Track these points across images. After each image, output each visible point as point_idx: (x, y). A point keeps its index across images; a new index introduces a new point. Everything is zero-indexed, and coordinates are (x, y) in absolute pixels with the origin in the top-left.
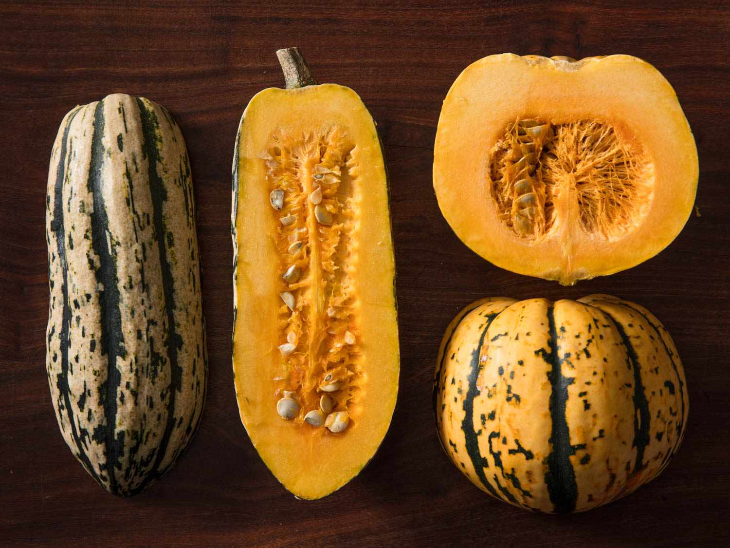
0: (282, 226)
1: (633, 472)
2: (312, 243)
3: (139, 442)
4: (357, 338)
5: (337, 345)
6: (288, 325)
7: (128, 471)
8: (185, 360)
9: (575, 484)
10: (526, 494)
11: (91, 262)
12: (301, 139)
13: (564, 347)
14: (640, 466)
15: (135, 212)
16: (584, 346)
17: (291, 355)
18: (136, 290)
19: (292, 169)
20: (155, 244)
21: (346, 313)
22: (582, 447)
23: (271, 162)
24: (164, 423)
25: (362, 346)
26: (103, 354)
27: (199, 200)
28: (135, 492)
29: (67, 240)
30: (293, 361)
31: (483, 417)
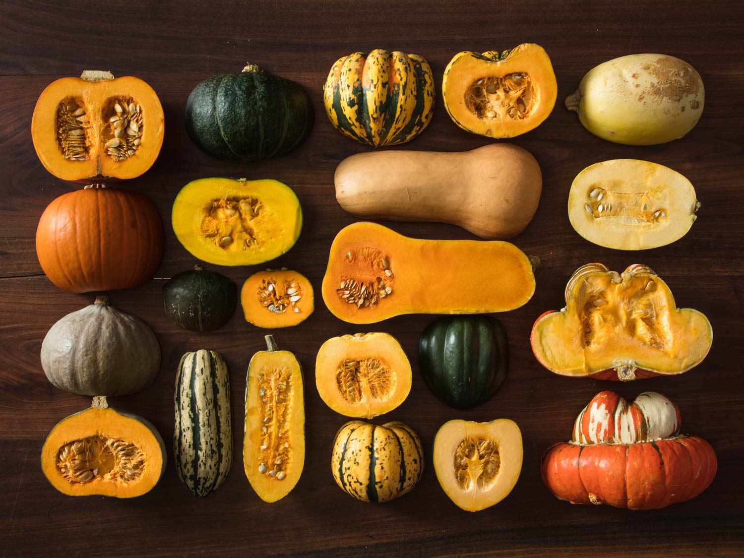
0: (264, 402)
1: (400, 491)
2: (274, 409)
3: (206, 481)
4: (290, 445)
5: (282, 447)
6: (264, 439)
7: (202, 490)
8: (224, 452)
9: (377, 495)
10: (360, 496)
11: (190, 415)
12: (272, 370)
13: (376, 446)
14: (402, 488)
15: (206, 398)
16: (383, 446)
17: (265, 450)
18: (206, 427)
19: (268, 381)
20: (214, 410)
21: (286, 435)
22: (380, 482)
23: (261, 379)
24: (215, 475)
25: (292, 448)
26: (193, 449)
27: (232, 392)
28: (205, 497)
29: (181, 406)
30: (265, 452)
31: (346, 468)
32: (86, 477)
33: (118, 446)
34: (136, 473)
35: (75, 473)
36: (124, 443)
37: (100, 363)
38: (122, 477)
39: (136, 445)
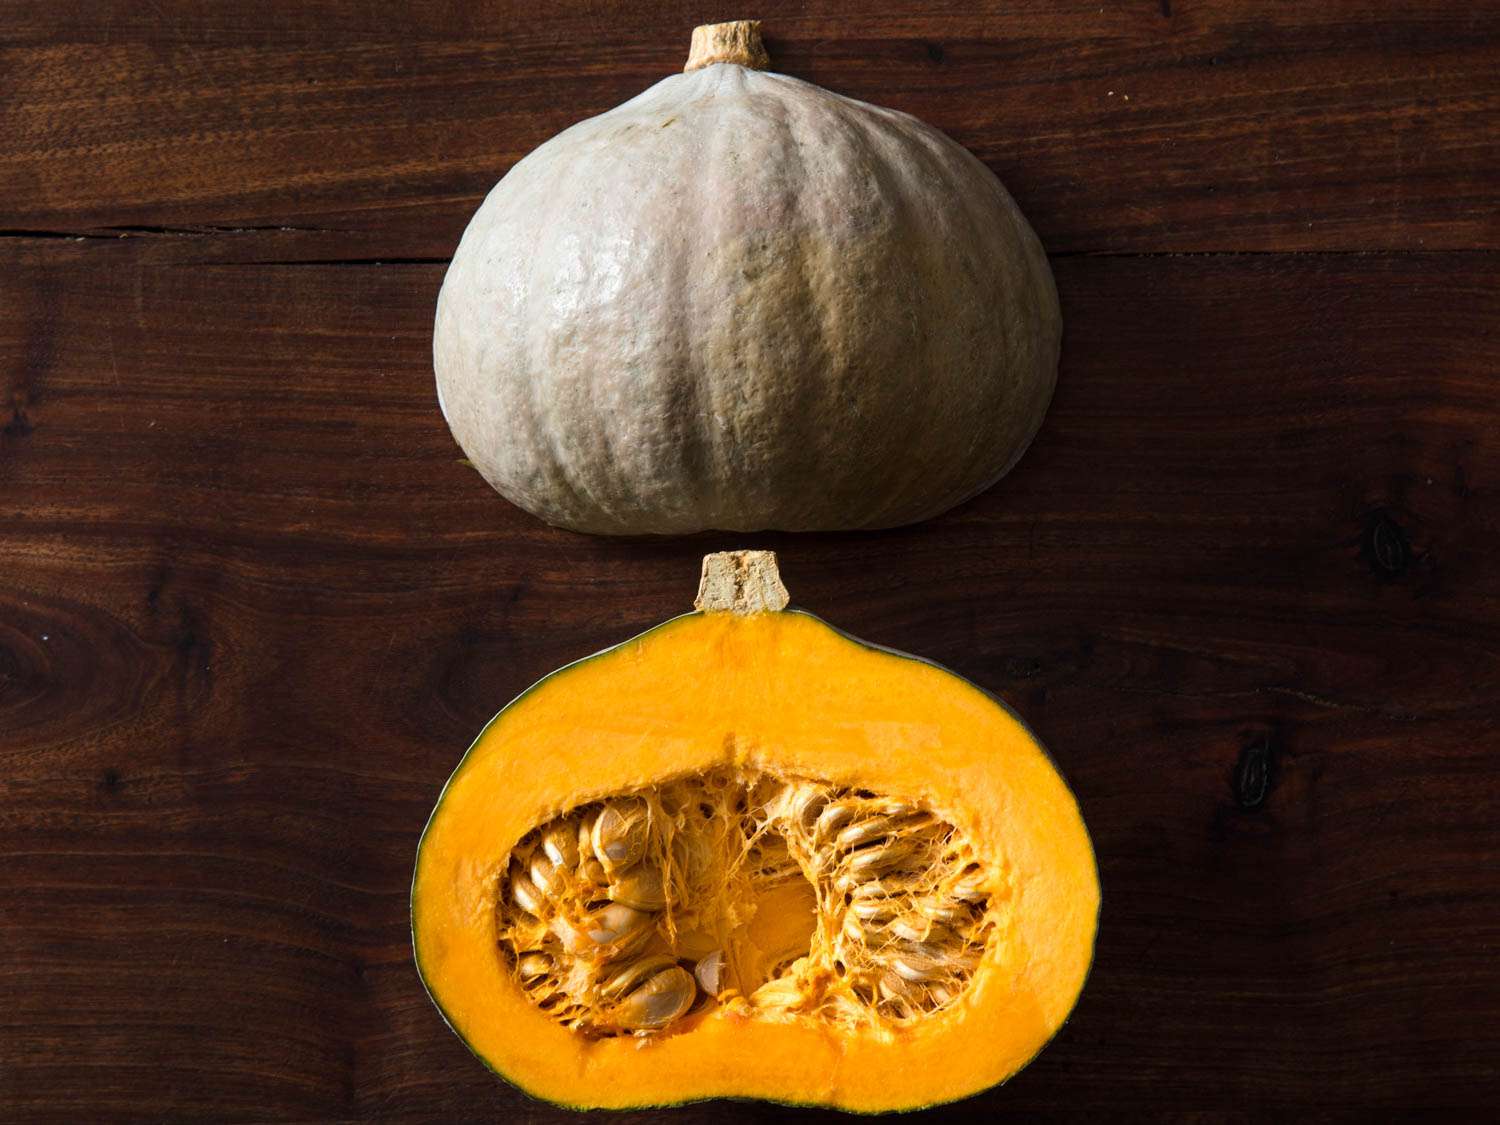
32: (665, 1001)
33: (842, 823)
34: (939, 971)
35: (601, 981)
36: (875, 804)
37: (823, 310)
38: (864, 994)
39: (942, 814)
